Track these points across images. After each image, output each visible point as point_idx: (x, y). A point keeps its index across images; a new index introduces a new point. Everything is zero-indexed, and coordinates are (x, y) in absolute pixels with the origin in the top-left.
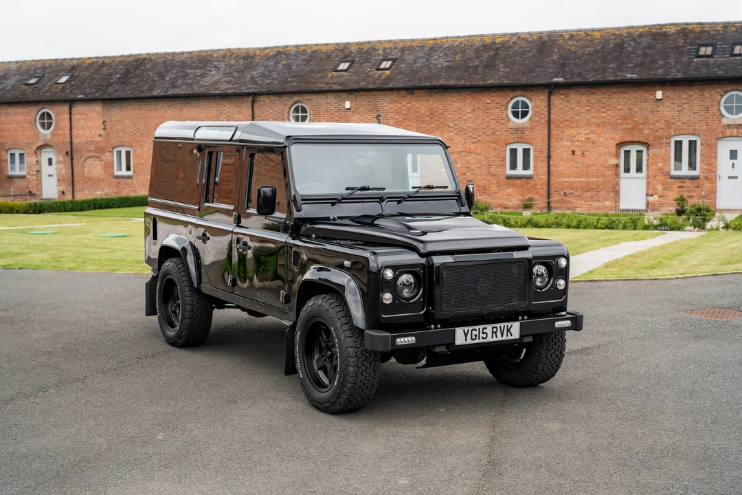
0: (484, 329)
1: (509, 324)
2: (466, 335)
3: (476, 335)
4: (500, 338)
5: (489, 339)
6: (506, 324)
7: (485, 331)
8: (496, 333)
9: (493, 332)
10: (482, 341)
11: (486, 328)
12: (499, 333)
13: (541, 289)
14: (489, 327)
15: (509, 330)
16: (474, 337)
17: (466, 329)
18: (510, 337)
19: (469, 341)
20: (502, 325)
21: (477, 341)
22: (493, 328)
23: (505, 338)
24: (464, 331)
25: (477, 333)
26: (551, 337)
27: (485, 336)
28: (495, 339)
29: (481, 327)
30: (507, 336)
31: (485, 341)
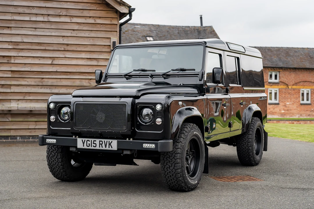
0: (94, 141)
1: (110, 141)
2: (84, 143)
3: (89, 144)
4: (104, 148)
5: (98, 148)
6: (108, 140)
7: (95, 142)
8: (102, 144)
9: (100, 144)
10: (93, 148)
11: (96, 141)
12: (103, 145)
13: (146, 124)
14: (97, 141)
15: (110, 144)
16: (88, 145)
17: (84, 139)
18: (110, 149)
19: (85, 147)
20: (106, 140)
21: (90, 147)
22: (100, 141)
23: (107, 148)
24: (82, 140)
25: (90, 143)
26: (166, 157)
27: (95, 145)
28: (101, 148)
29: (93, 140)
30: (109, 148)
31: (95, 148)
